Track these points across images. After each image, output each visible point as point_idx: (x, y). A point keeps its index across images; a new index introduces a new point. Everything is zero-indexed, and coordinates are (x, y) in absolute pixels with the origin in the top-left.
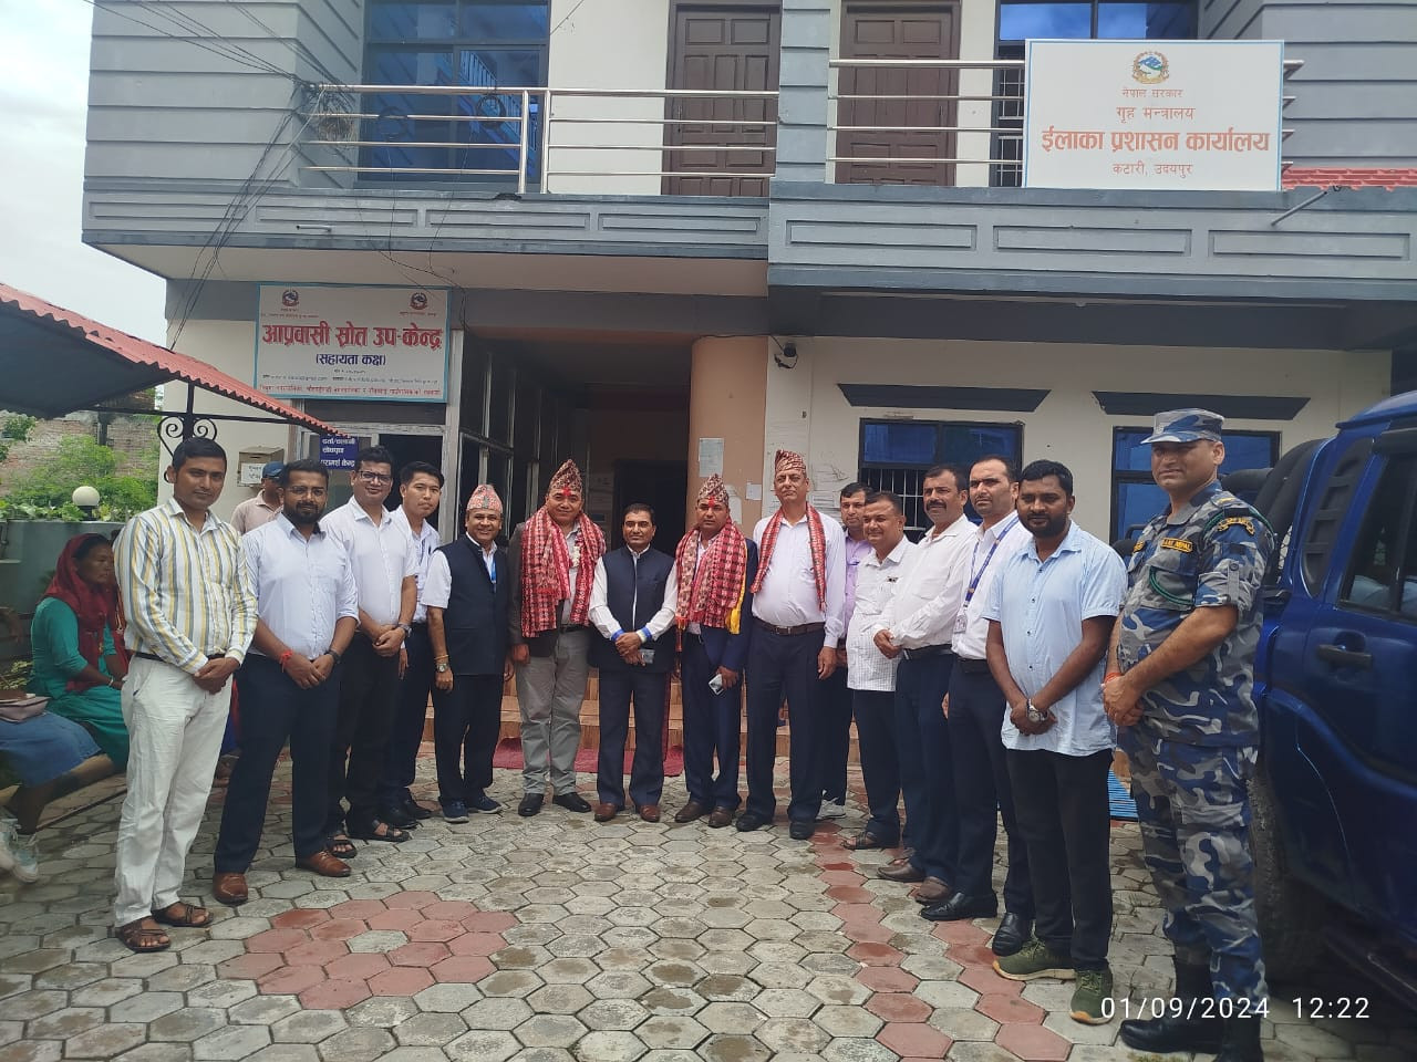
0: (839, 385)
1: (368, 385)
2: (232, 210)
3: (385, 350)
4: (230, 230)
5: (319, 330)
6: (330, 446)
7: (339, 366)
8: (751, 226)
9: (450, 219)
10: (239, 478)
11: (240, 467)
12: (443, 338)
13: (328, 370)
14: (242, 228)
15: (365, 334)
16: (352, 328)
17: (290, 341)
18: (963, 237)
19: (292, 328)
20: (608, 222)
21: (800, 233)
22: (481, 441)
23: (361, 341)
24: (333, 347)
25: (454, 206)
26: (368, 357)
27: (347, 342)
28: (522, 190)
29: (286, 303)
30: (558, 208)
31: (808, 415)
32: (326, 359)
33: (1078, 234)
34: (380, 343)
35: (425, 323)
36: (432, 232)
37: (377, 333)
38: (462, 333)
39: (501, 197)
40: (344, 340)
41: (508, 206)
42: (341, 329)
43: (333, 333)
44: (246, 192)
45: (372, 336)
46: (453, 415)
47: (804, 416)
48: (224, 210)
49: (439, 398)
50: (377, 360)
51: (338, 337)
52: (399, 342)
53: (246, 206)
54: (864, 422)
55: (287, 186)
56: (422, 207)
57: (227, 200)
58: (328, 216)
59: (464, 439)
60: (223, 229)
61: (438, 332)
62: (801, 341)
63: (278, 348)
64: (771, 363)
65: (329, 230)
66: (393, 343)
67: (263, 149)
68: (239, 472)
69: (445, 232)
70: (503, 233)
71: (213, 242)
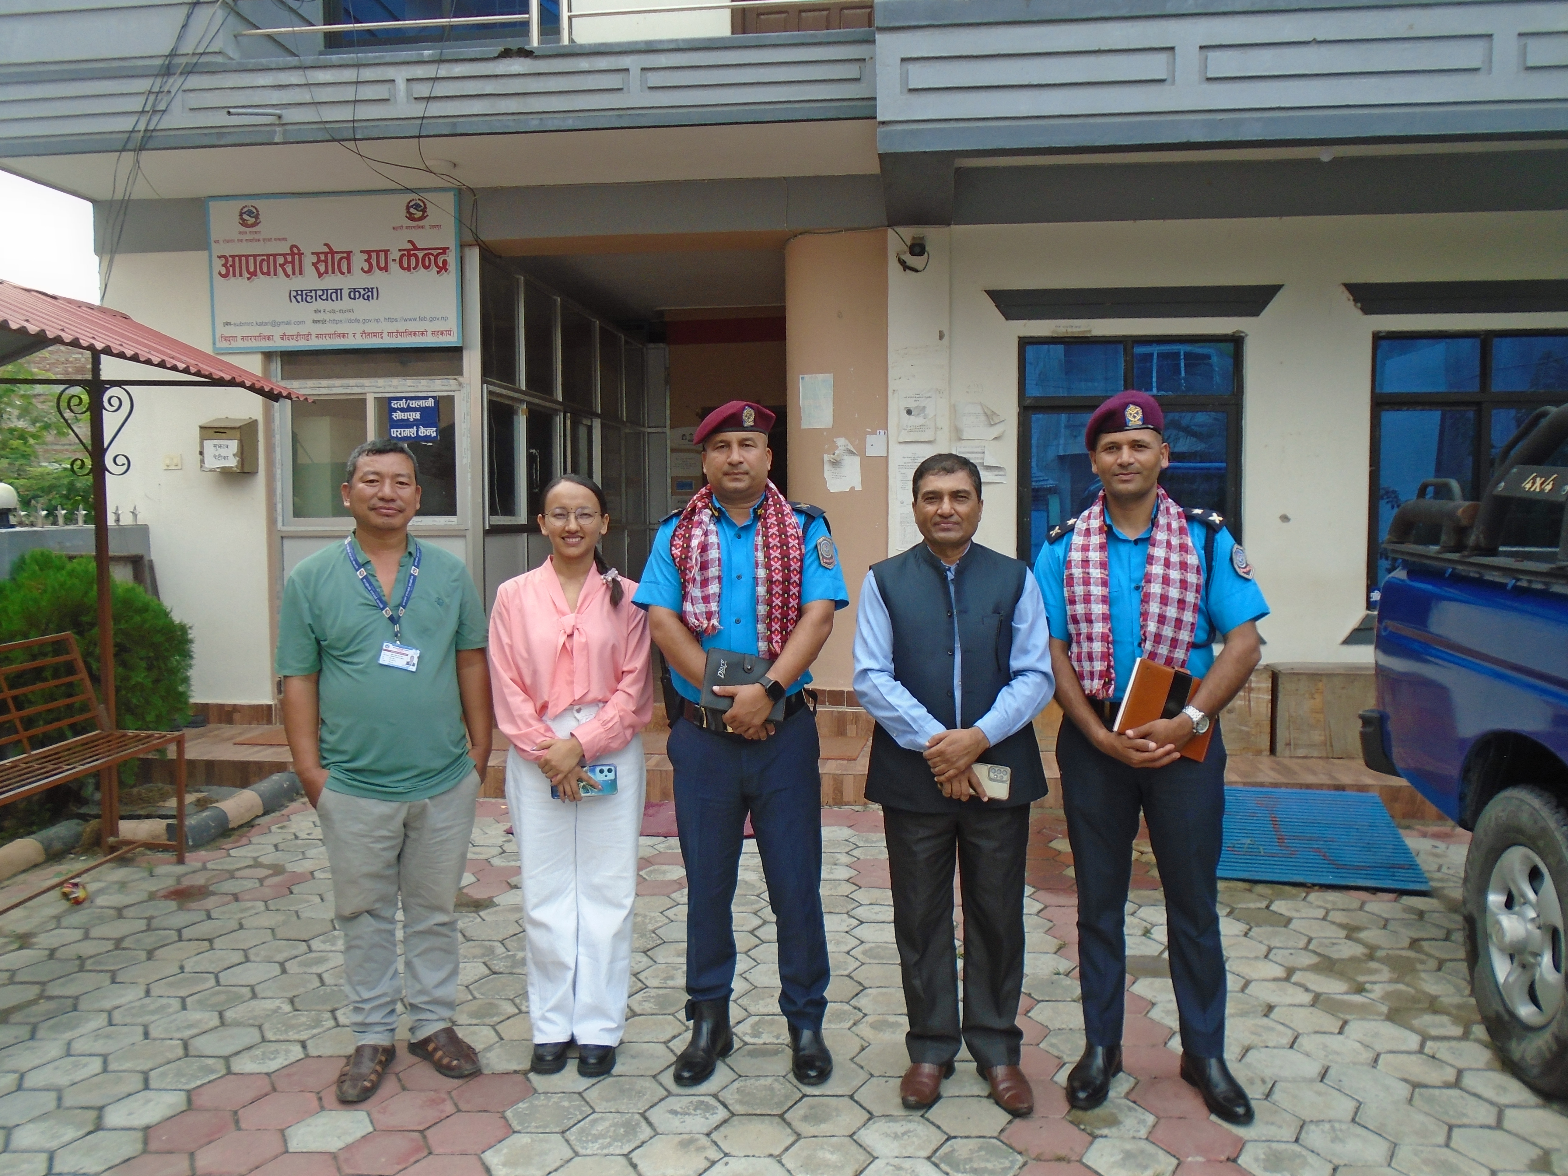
0: (988, 292)
1: (358, 328)
2: (152, 98)
3: (376, 279)
4: (151, 127)
5: (289, 258)
6: (402, 410)
7: (320, 304)
8: (851, 71)
9: (441, 89)
10: (202, 461)
11: (202, 446)
12: (452, 258)
13: (305, 311)
14: (167, 122)
15: (348, 259)
16: (333, 253)
17: (254, 274)
18: (1154, 67)
19: (255, 256)
20: (655, 79)
21: (920, 76)
22: (516, 395)
23: (345, 270)
24: (309, 280)
25: (444, 71)
26: (355, 290)
27: (326, 272)
28: (535, 40)
29: (244, 223)
30: (584, 64)
31: (946, 337)
32: (301, 296)
33: (1324, 50)
34: (370, 271)
35: (426, 239)
36: (418, 110)
37: (366, 256)
38: (476, 251)
39: (506, 54)
40: (322, 268)
41: (517, 65)
42: (317, 254)
43: (309, 260)
44: (167, 71)
45: (359, 261)
46: (472, 361)
47: (941, 337)
48: (142, 99)
49: (451, 340)
50: (369, 294)
51: (315, 265)
52: (394, 267)
53: (169, 92)
54: (1024, 343)
55: (220, 59)
56: (400, 75)
57: (143, 85)
58: (276, 97)
59: (490, 393)
60: (141, 127)
61: (444, 250)
62: (933, 234)
63: (238, 284)
64: (893, 267)
65: (280, 117)
66: (386, 269)
67: (185, 10)
68: (201, 453)
69: (435, 109)
70: (512, 105)
71: (130, 146)
